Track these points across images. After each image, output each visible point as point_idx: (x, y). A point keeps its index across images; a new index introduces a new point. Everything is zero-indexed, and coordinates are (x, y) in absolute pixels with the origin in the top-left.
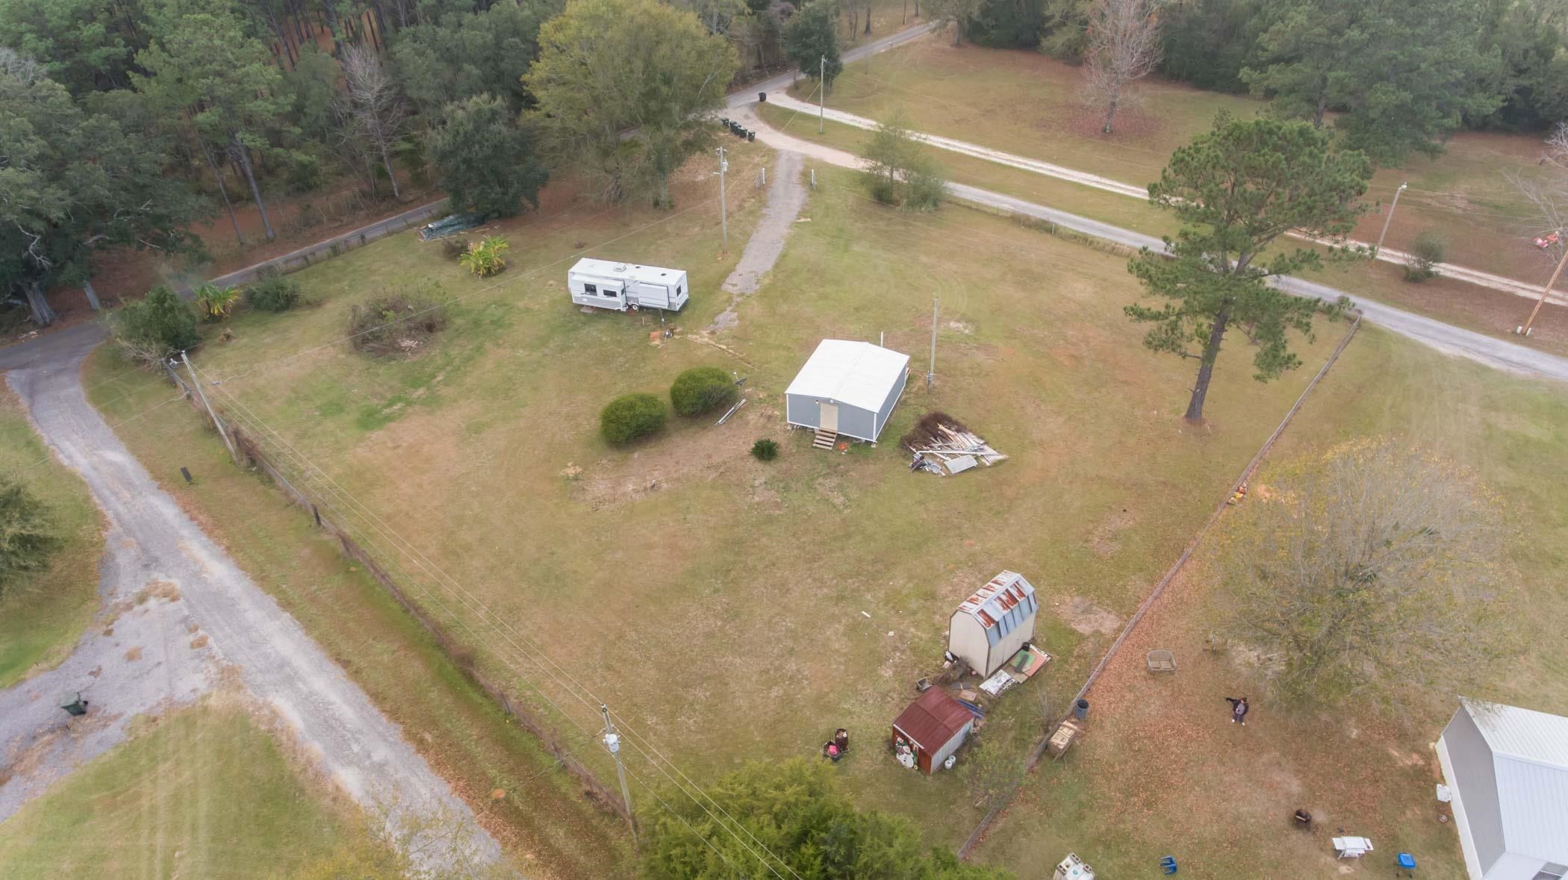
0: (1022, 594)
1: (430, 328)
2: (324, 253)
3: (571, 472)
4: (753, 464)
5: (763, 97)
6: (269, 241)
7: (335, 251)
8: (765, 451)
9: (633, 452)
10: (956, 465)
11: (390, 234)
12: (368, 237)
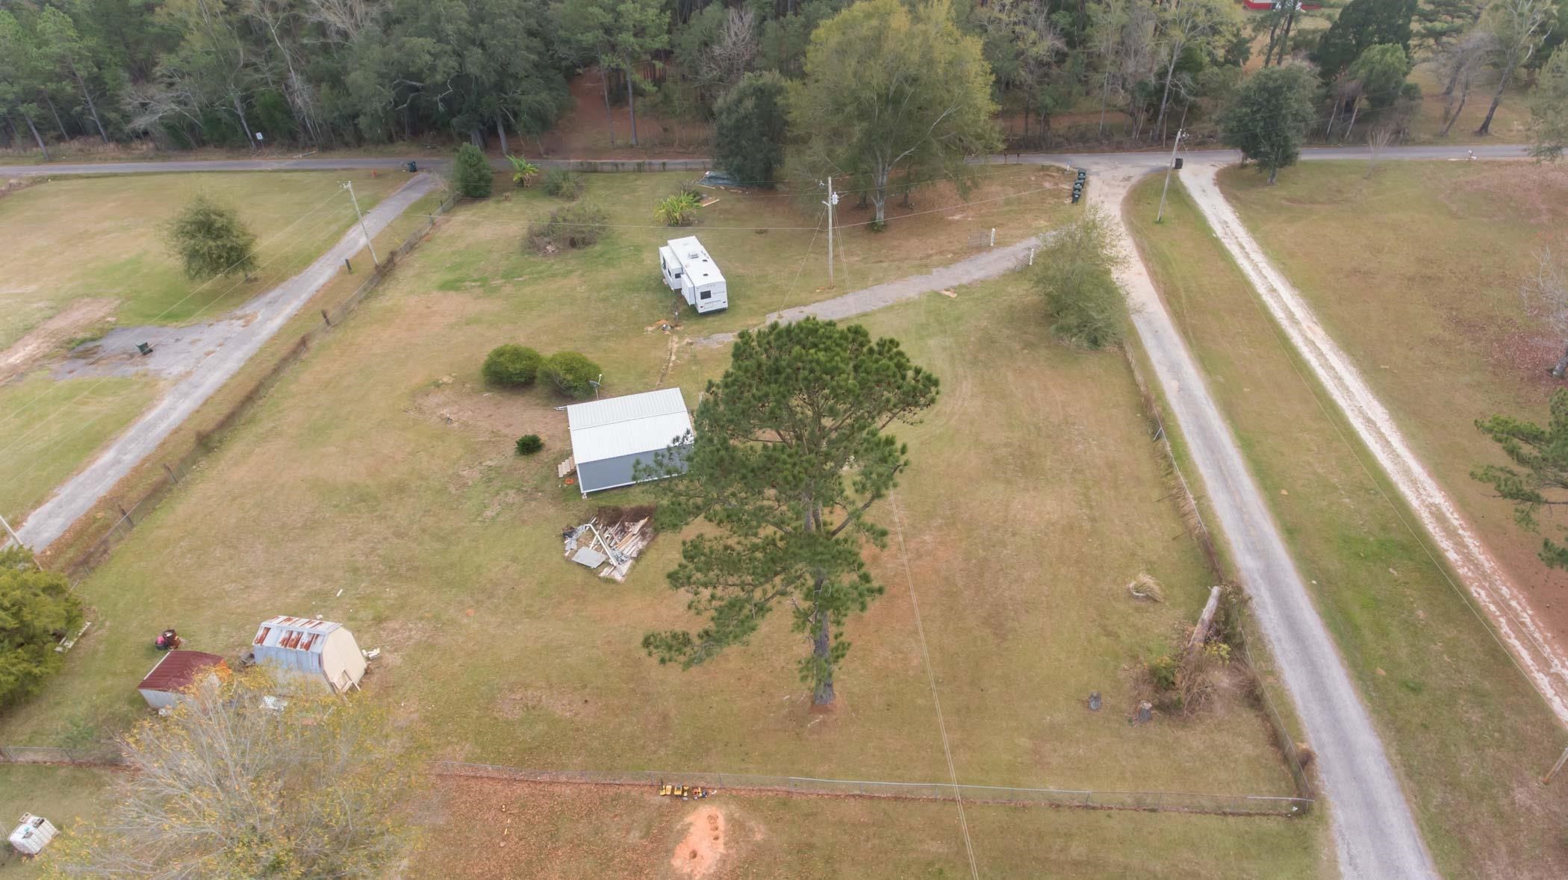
0: (307, 646)
1: (573, 243)
2: (631, 168)
3: (446, 379)
4: (511, 448)
5: (1179, 164)
6: (632, 146)
7: (640, 169)
8: (529, 446)
9: (488, 391)
10: (588, 556)
11: (687, 170)
12: (667, 167)
